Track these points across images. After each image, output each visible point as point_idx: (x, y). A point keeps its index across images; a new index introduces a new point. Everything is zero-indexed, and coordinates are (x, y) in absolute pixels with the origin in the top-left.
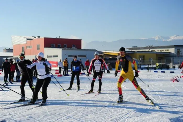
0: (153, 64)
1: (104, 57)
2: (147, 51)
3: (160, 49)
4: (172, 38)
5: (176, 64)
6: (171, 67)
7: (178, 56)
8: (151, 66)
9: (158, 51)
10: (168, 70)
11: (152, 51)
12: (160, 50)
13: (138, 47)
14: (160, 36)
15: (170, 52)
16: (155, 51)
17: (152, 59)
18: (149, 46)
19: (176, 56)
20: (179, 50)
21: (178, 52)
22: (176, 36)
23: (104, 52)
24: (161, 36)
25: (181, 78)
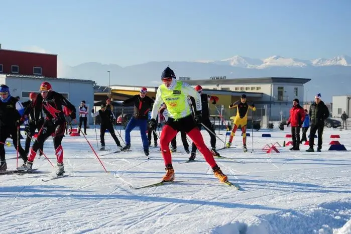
0: (226, 120)
1: (112, 100)
2: (212, 89)
3: (240, 86)
4: (268, 62)
5: (275, 120)
6: (264, 125)
7: (280, 103)
8: (221, 124)
9: (236, 89)
10: (257, 131)
11: (223, 90)
12: (241, 88)
13: (191, 79)
14: (241, 56)
15: (262, 93)
16: (229, 88)
17: (223, 106)
18: (217, 78)
19: (274, 103)
20: (282, 88)
21: (280, 94)
22: (276, 58)
23: (113, 88)
24: (243, 58)
25: (284, 146)
